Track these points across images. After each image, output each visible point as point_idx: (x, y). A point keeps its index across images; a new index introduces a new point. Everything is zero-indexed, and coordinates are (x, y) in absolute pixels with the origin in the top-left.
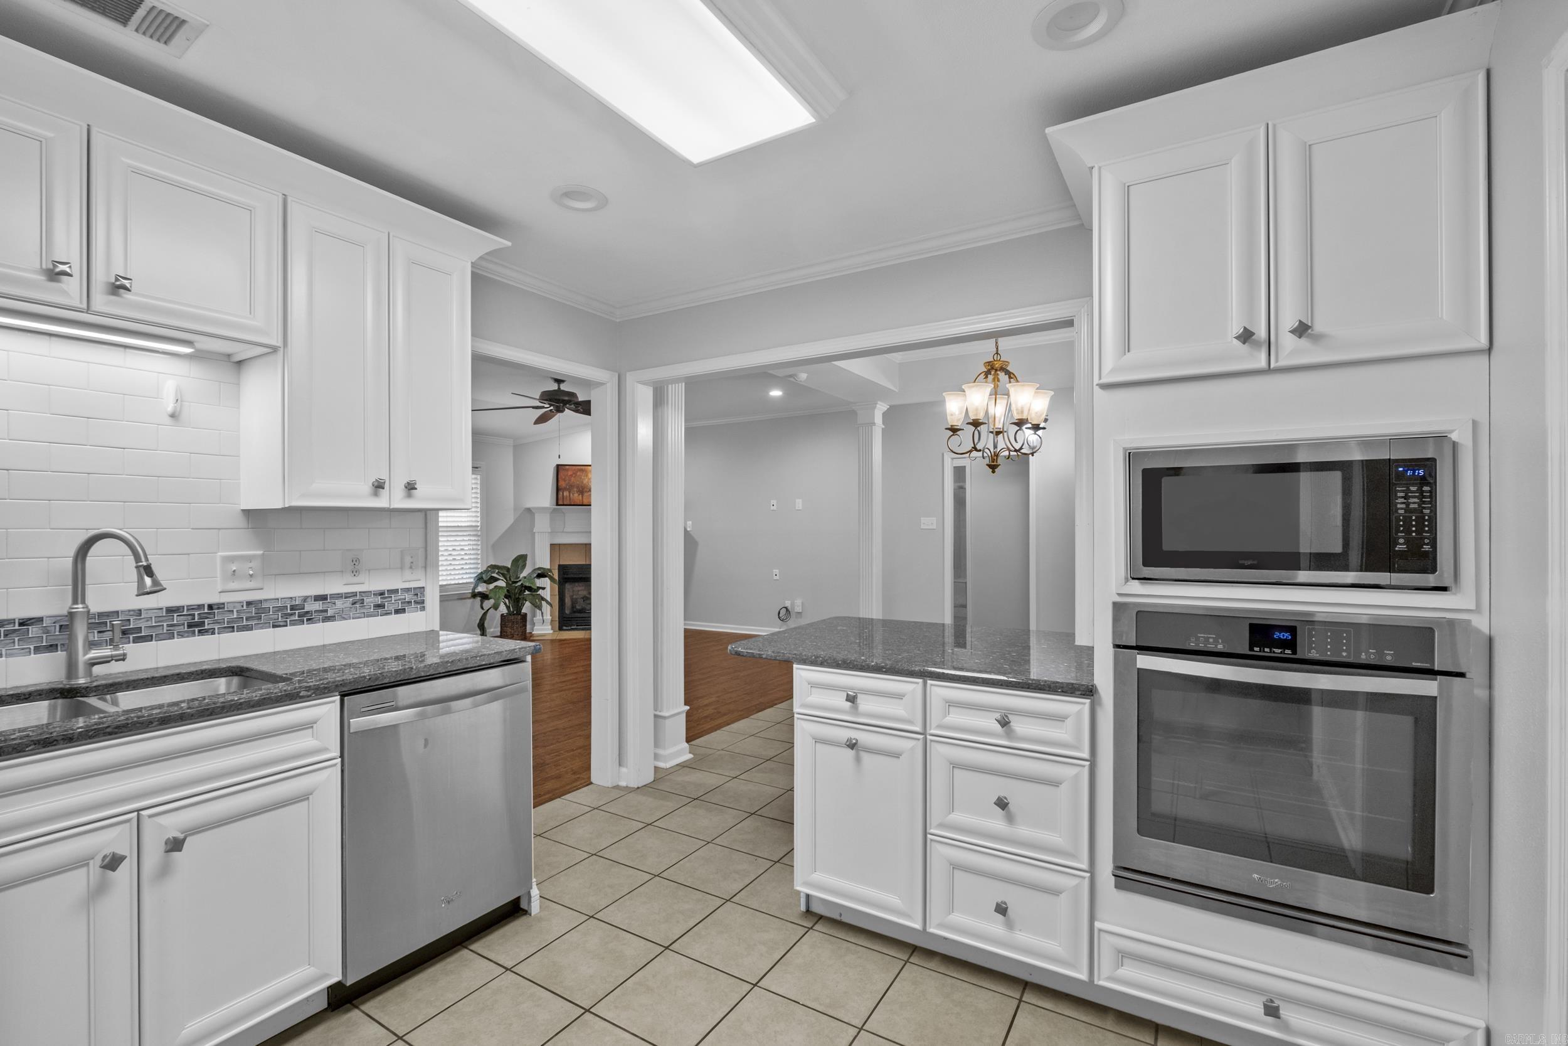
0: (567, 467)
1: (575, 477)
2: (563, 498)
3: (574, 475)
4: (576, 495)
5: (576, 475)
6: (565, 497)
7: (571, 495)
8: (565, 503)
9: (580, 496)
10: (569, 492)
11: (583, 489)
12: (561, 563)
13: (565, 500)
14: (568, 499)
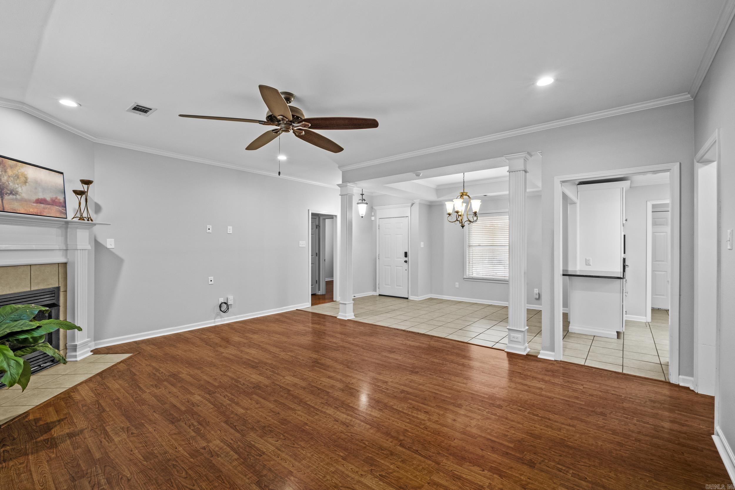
11: (3, 190)
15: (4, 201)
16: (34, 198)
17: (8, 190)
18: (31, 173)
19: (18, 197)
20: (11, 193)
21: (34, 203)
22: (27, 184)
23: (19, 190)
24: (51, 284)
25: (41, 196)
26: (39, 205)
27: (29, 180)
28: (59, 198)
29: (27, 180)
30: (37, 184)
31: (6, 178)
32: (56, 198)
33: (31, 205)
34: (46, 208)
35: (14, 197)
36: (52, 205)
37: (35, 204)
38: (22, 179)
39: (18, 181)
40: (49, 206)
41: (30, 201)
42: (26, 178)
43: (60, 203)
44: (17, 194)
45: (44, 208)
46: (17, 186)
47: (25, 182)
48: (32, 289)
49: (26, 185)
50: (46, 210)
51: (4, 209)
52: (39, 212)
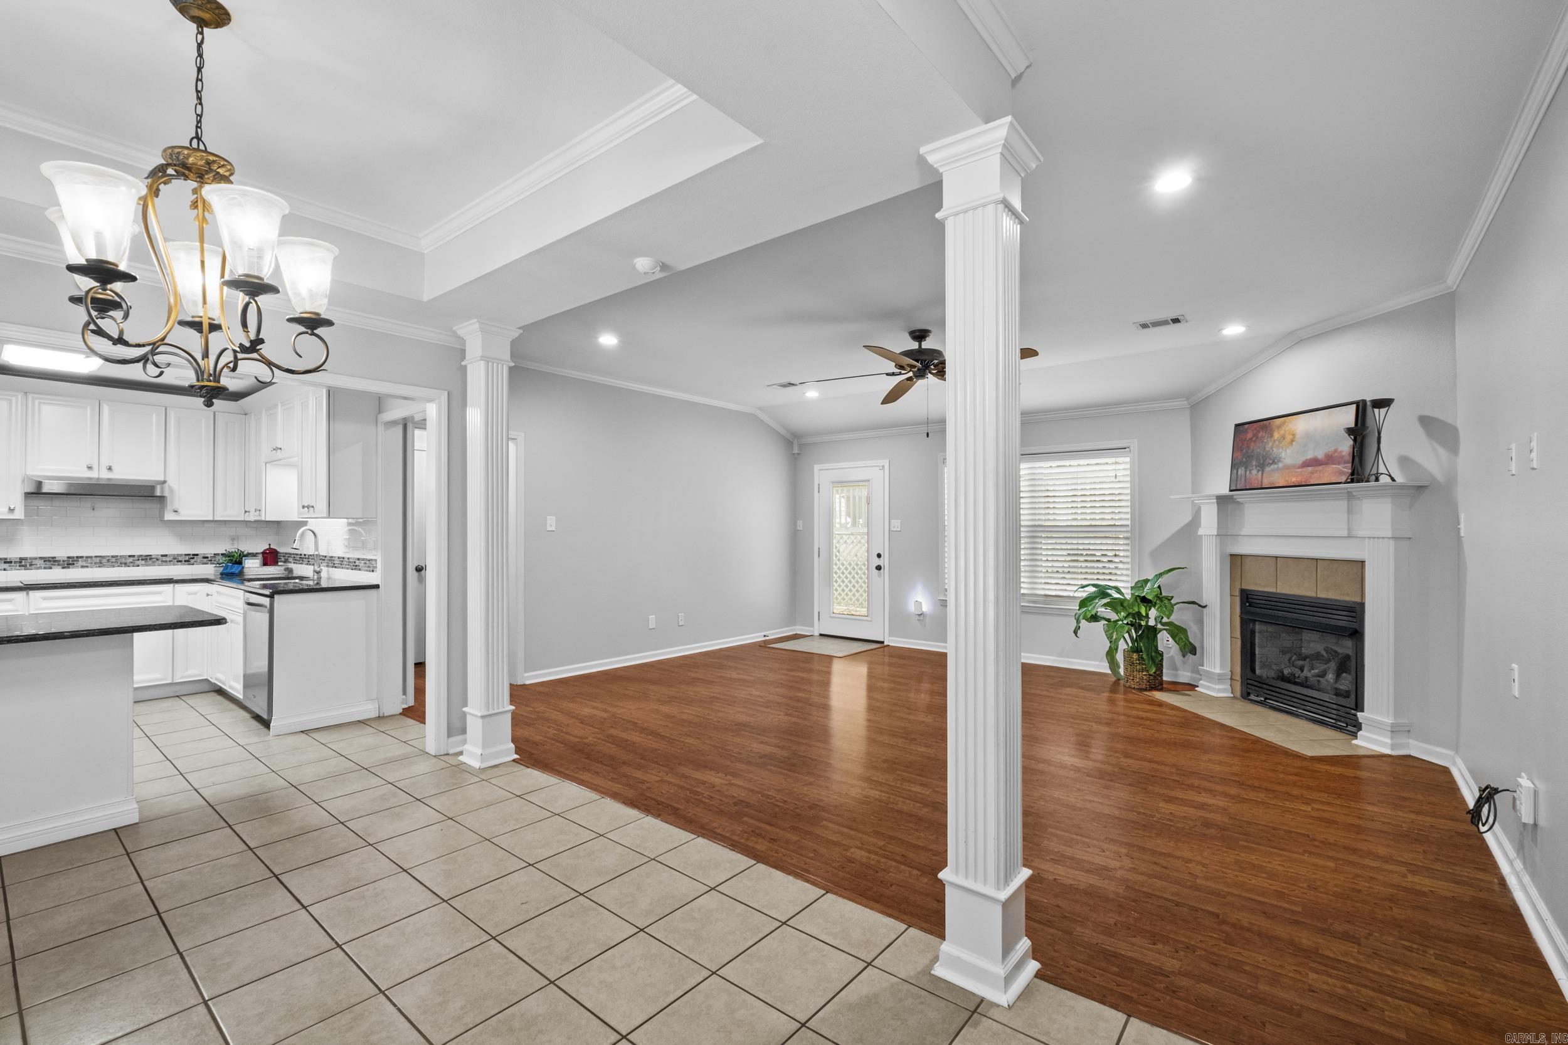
0: (1246, 426)
1: (1255, 441)
2: (1237, 480)
3: (1254, 439)
4: (1254, 472)
5: (1257, 438)
6: (1239, 477)
7: (1248, 473)
8: (1239, 488)
9: (1260, 472)
10: (1246, 468)
11: (1264, 460)
12: (1243, 587)
13: (1239, 482)
14: (1243, 479)
15: (1264, 475)
16: (1301, 460)
17: (1271, 459)
18: (1301, 425)
19: (1280, 465)
20: (1274, 463)
21: (1299, 468)
22: (1294, 443)
23: (1283, 455)
24: (1348, 595)
25: (1310, 455)
26: (1305, 469)
27: (1297, 437)
28: (1340, 449)
29: (1294, 437)
30: (1309, 437)
31: (1270, 444)
32: (1336, 451)
33: (1295, 472)
34: (1317, 471)
35: (1276, 466)
36: (1327, 464)
37: (1299, 470)
38: (1289, 438)
39: (1283, 444)
40: (1320, 468)
41: (1294, 466)
42: (1294, 435)
43: (1342, 457)
44: (1280, 461)
45: (1312, 473)
46: (1281, 450)
47: (1292, 441)
48: (1318, 596)
49: (1292, 444)
50: (1315, 475)
51: (1261, 485)
52: (1303, 480)
